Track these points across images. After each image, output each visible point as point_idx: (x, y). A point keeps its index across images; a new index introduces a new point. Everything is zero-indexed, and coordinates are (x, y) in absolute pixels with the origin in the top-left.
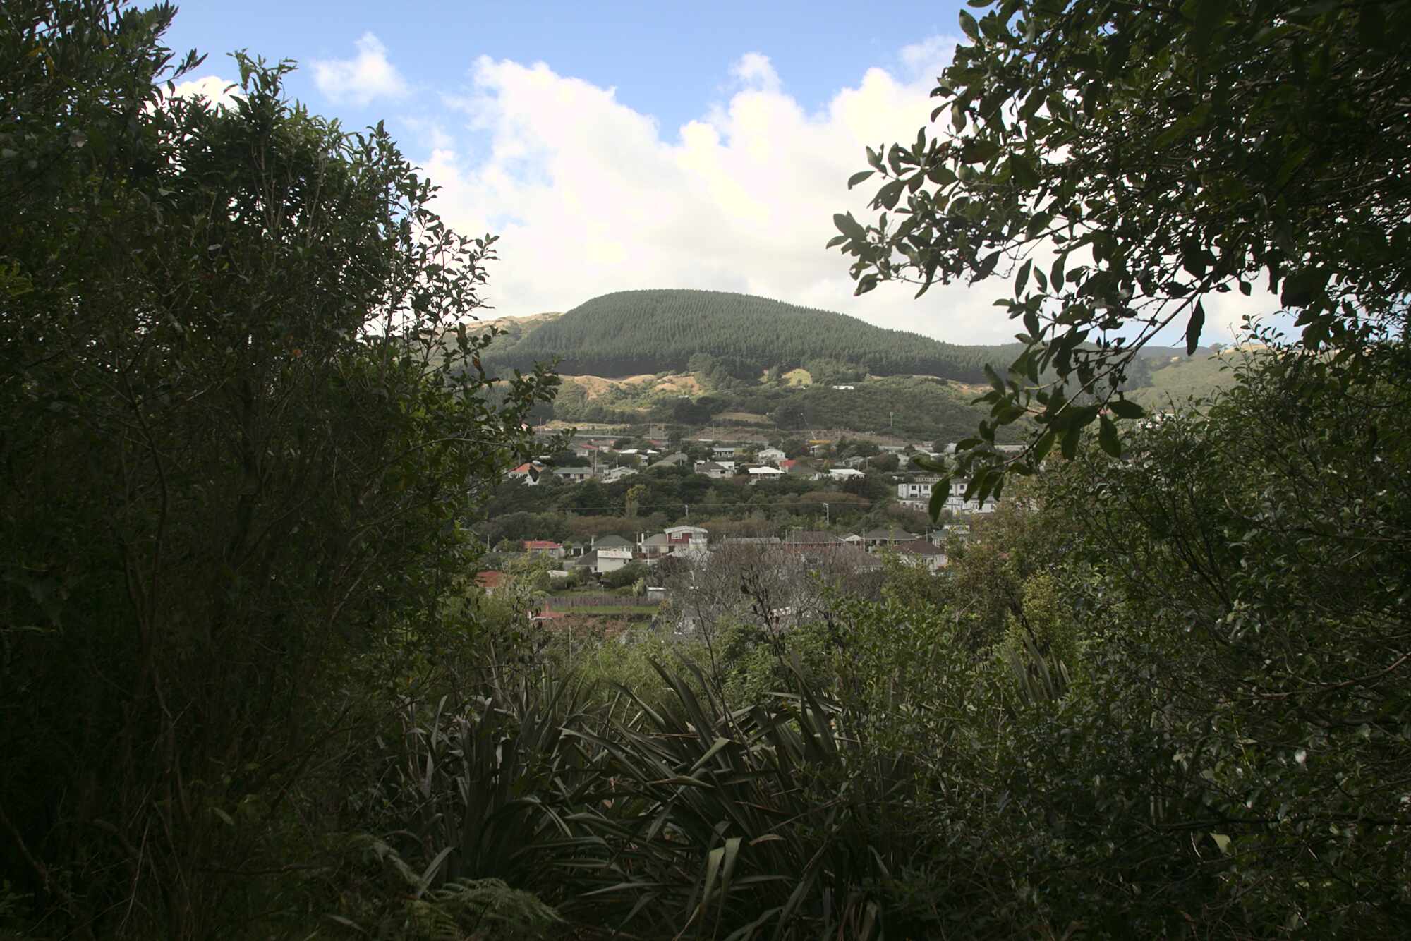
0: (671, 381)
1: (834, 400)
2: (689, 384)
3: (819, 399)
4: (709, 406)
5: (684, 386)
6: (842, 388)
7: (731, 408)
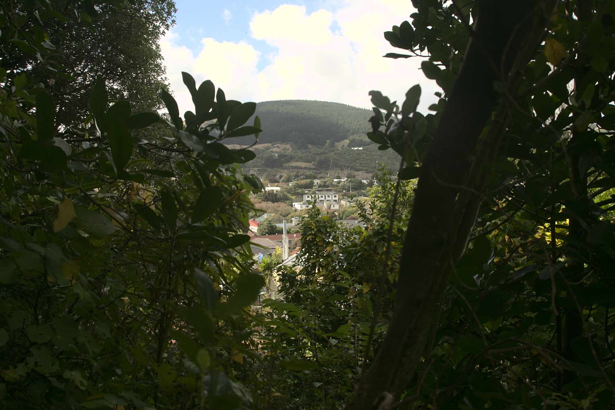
0: (277, 147)
1: (350, 155)
2: (287, 148)
3: (342, 154)
4: (283, 159)
5: (283, 150)
6: (356, 149)
7: (294, 160)
